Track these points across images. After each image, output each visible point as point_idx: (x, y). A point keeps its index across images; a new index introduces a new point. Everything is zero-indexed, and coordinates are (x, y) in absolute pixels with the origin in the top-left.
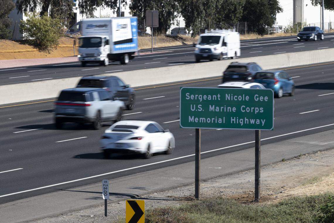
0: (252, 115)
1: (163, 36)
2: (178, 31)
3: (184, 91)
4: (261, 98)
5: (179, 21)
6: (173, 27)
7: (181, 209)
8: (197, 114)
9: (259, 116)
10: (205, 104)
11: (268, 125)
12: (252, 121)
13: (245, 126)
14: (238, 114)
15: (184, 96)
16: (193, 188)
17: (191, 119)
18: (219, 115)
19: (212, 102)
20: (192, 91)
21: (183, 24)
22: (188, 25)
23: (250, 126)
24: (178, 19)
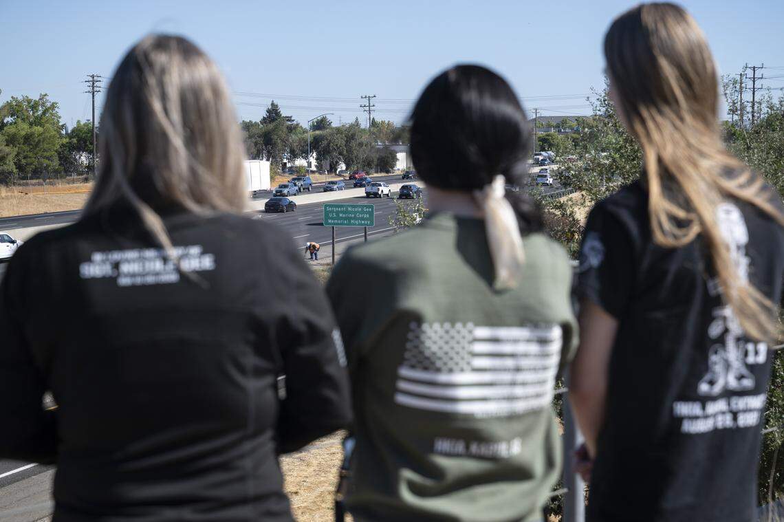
0: (362, 219)
1: (333, 174)
2: (342, 171)
3: (326, 206)
4: (368, 210)
5: (343, 166)
6: (339, 170)
7: (323, 270)
8: (332, 219)
9: (367, 219)
10: (338, 213)
11: (372, 224)
12: (363, 222)
13: (359, 224)
14: (355, 218)
15: (325, 209)
16: (331, 258)
17: (330, 221)
18: (345, 219)
19: (342, 212)
20: (331, 206)
21: (344, 168)
22: (347, 169)
23: (362, 225)
24: (342, 165)
